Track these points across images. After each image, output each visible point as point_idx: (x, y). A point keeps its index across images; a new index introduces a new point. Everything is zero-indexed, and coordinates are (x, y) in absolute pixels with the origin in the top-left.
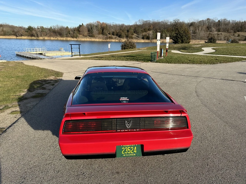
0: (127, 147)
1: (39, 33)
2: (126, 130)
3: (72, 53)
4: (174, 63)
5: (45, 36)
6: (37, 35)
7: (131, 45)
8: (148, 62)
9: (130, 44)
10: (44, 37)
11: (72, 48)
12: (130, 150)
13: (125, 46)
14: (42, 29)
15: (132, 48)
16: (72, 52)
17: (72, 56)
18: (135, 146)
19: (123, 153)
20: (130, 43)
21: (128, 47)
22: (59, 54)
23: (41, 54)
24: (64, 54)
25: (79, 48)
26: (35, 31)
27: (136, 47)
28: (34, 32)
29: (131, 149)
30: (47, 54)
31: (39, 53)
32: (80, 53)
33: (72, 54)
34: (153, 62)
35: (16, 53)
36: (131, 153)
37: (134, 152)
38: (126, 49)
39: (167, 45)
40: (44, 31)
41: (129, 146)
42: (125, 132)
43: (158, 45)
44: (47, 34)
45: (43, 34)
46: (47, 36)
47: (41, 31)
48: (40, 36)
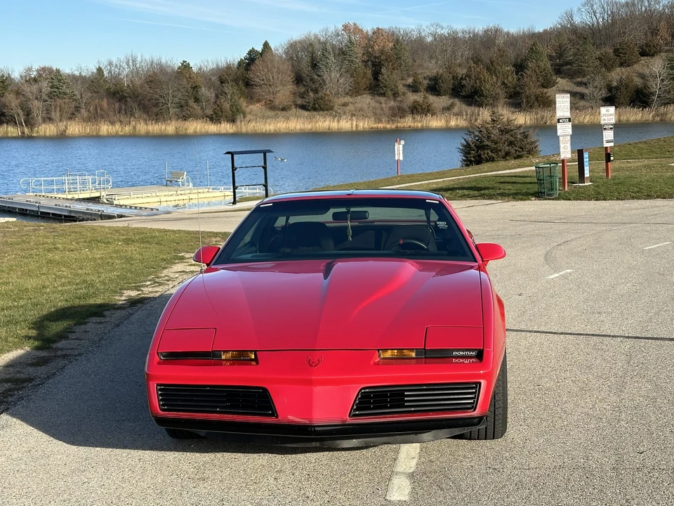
1: (36, 102)
3: (235, 188)
4: (618, 199)
5: (70, 118)
6: (28, 113)
7: (511, 143)
8: (525, 200)
9: (508, 136)
10: (62, 126)
11: (234, 169)
13: (481, 147)
14: (56, 83)
15: (519, 157)
16: (236, 185)
17: (234, 203)
20: (504, 131)
21: (496, 151)
22: (169, 198)
24: (192, 196)
25: (265, 168)
26: (18, 93)
27: (539, 148)
28: (12, 101)
30: (121, 202)
32: (266, 186)
33: (234, 192)
34: (546, 199)
38: (487, 161)
39: (608, 135)
40: (65, 94)
43: (561, 138)
44: (77, 109)
45: (58, 109)
46: (79, 115)
47: (51, 95)
48: (40, 117)
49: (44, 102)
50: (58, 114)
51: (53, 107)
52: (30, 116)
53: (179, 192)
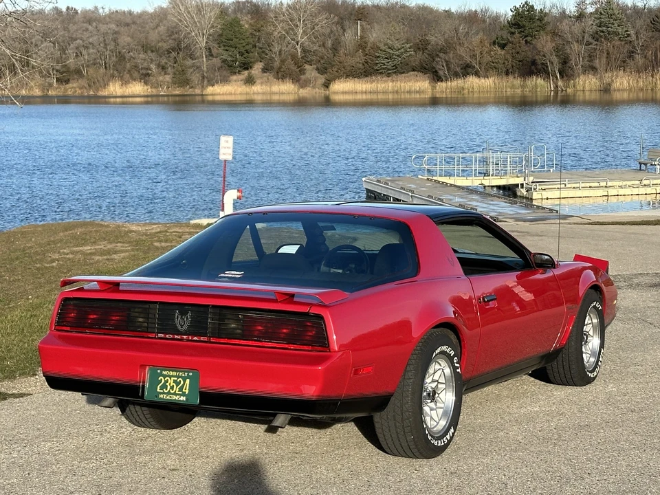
0: (171, 377)
1: (575, 46)
2: (177, 335)
5: (619, 68)
6: (565, 62)
10: (607, 77)
12: (174, 384)
14: (605, 19)
18: (188, 377)
19: (158, 390)
23: (509, 191)
26: (555, 34)
28: (545, 44)
29: (177, 383)
30: (545, 194)
31: (499, 187)
35: (365, 186)
36: (177, 392)
37: (184, 390)
40: (616, 34)
41: (175, 374)
42: (173, 339)
44: (631, 55)
45: (605, 55)
46: (632, 63)
47: (596, 37)
48: (580, 66)
49: (586, 45)
50: (604, 60)
51: (598, 52)
52: (568, 65)
53: (646, 182)
